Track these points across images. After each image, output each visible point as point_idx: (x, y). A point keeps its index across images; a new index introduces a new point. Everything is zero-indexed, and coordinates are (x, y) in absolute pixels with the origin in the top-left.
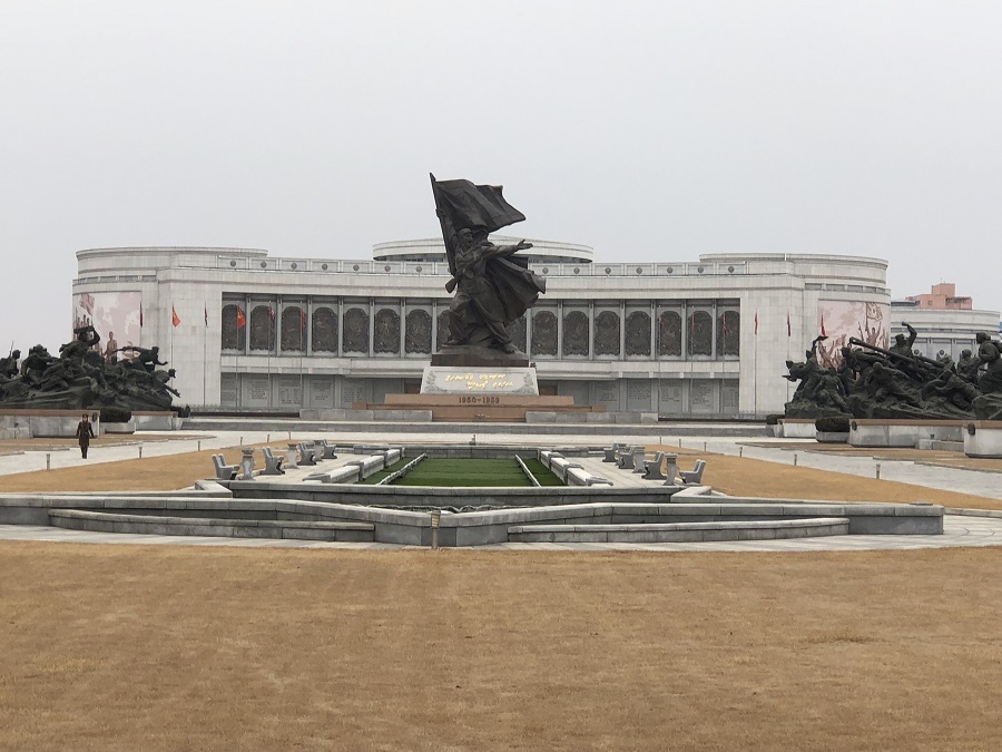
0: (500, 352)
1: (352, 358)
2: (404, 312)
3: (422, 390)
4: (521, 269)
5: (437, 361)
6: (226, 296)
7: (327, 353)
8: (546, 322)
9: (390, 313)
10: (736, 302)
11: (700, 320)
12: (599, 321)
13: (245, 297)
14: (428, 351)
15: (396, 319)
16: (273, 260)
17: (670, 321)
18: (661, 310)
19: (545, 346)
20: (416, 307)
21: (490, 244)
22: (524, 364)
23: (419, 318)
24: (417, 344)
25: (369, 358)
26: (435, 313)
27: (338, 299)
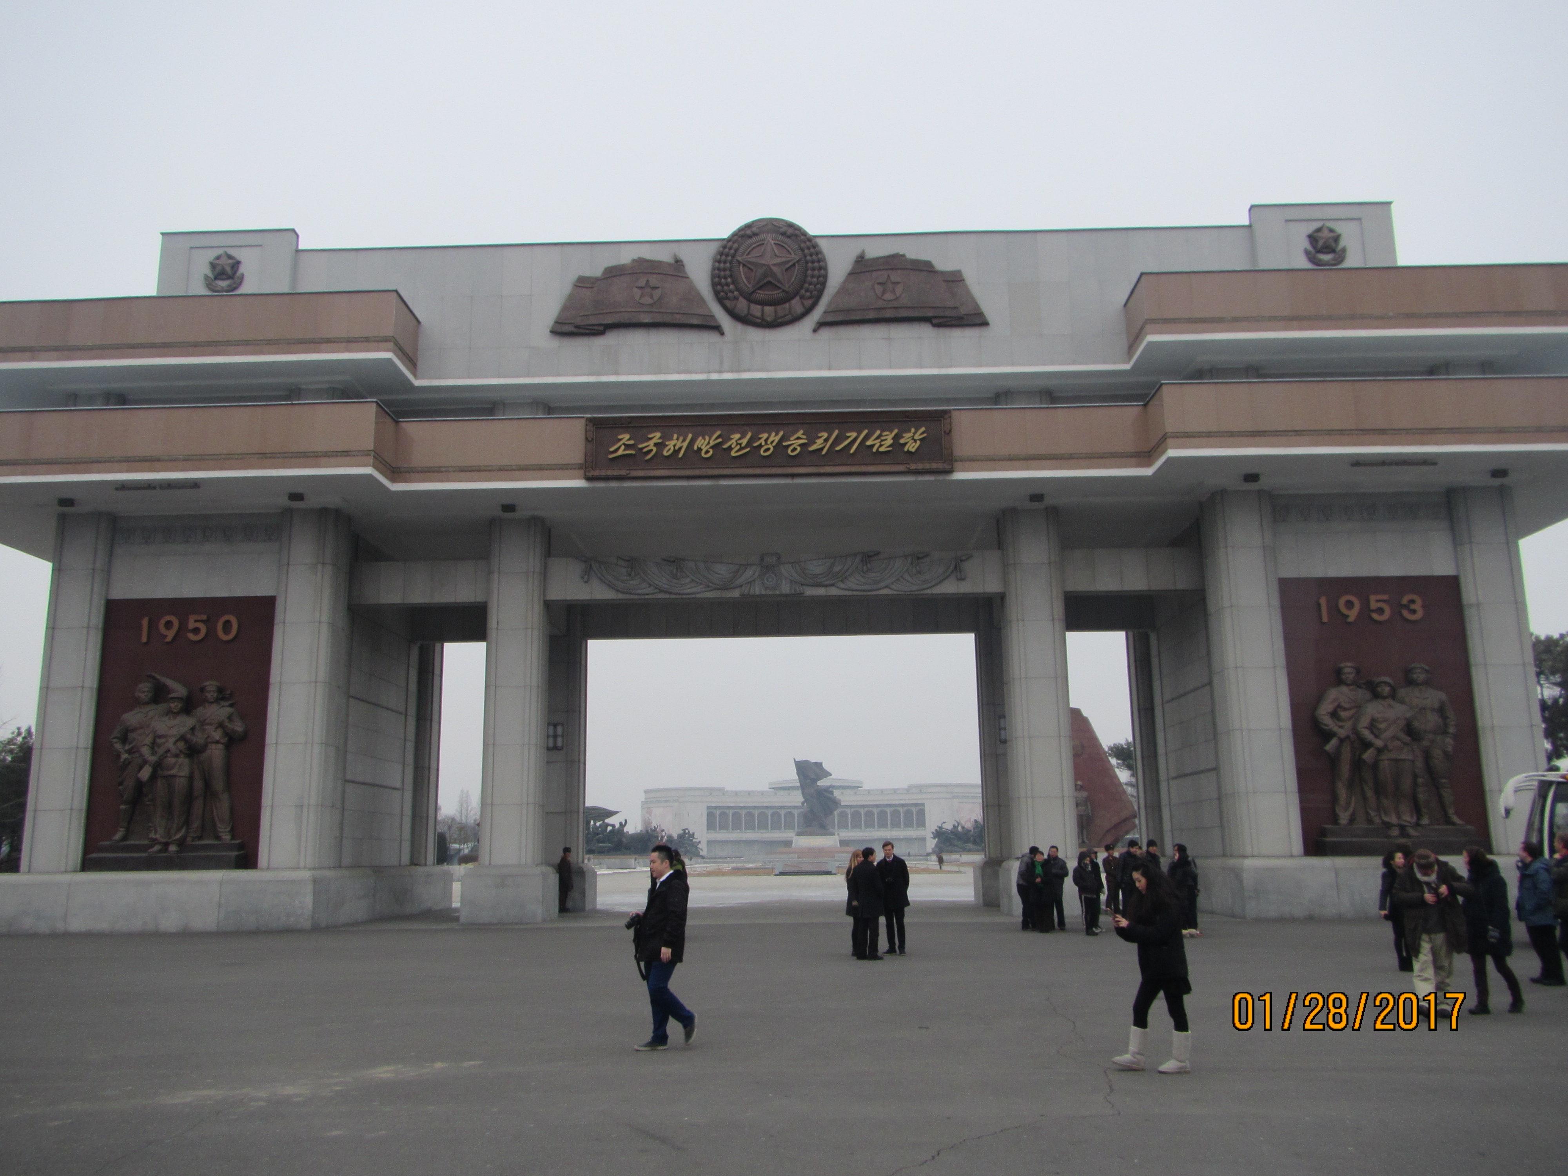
0: (823, 829)
1: (761, 833)
2: (783, 812)
3: (793, 846)
4: (831, 796)
5: (799, 834)
6: (708, 808)
7: (751, 831)
8: (843, 815)
9: (777, 813)
10: (923, 805)
11: (908, 813)
12: (866, 814)
13: (716, 808)
14: (793, 829)
15: (780, 815)
16: (727, 792)
17: (896, 813)
18: (892, 809)
19: (843, 825)
20: (788, 810)
21: (818, 786)
22: (833, 834)
23: (789, 815)
24: (789, 826)
25: (768, 832)
26: (796, 812)
27: (755, 807)
